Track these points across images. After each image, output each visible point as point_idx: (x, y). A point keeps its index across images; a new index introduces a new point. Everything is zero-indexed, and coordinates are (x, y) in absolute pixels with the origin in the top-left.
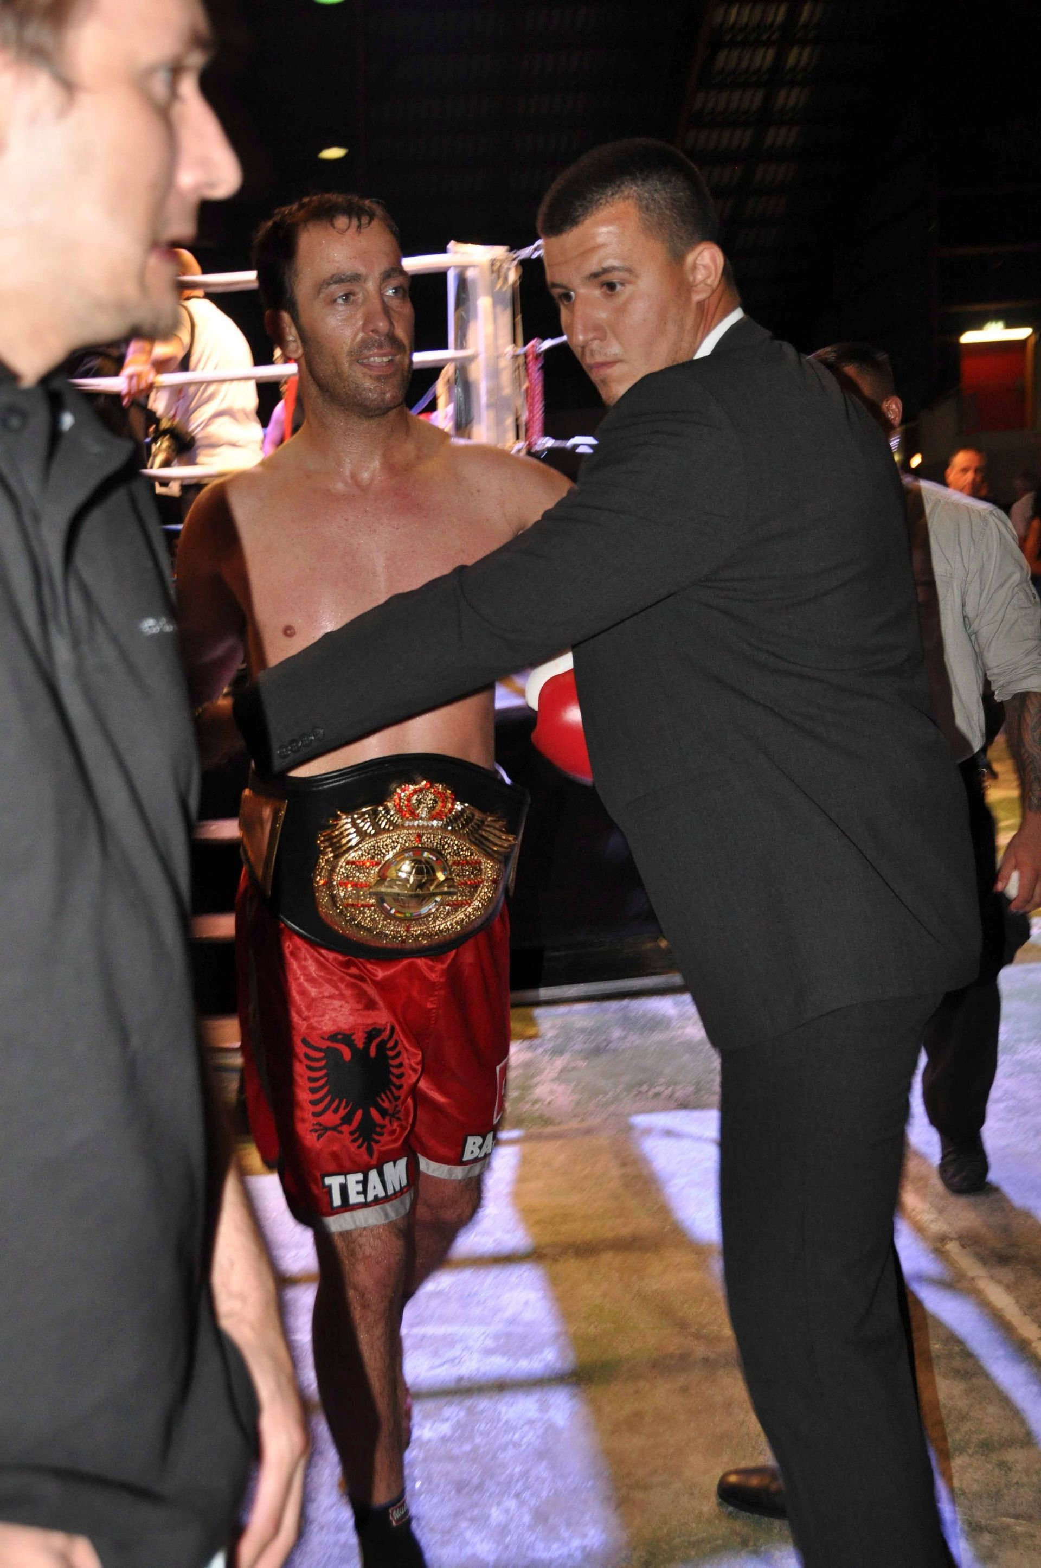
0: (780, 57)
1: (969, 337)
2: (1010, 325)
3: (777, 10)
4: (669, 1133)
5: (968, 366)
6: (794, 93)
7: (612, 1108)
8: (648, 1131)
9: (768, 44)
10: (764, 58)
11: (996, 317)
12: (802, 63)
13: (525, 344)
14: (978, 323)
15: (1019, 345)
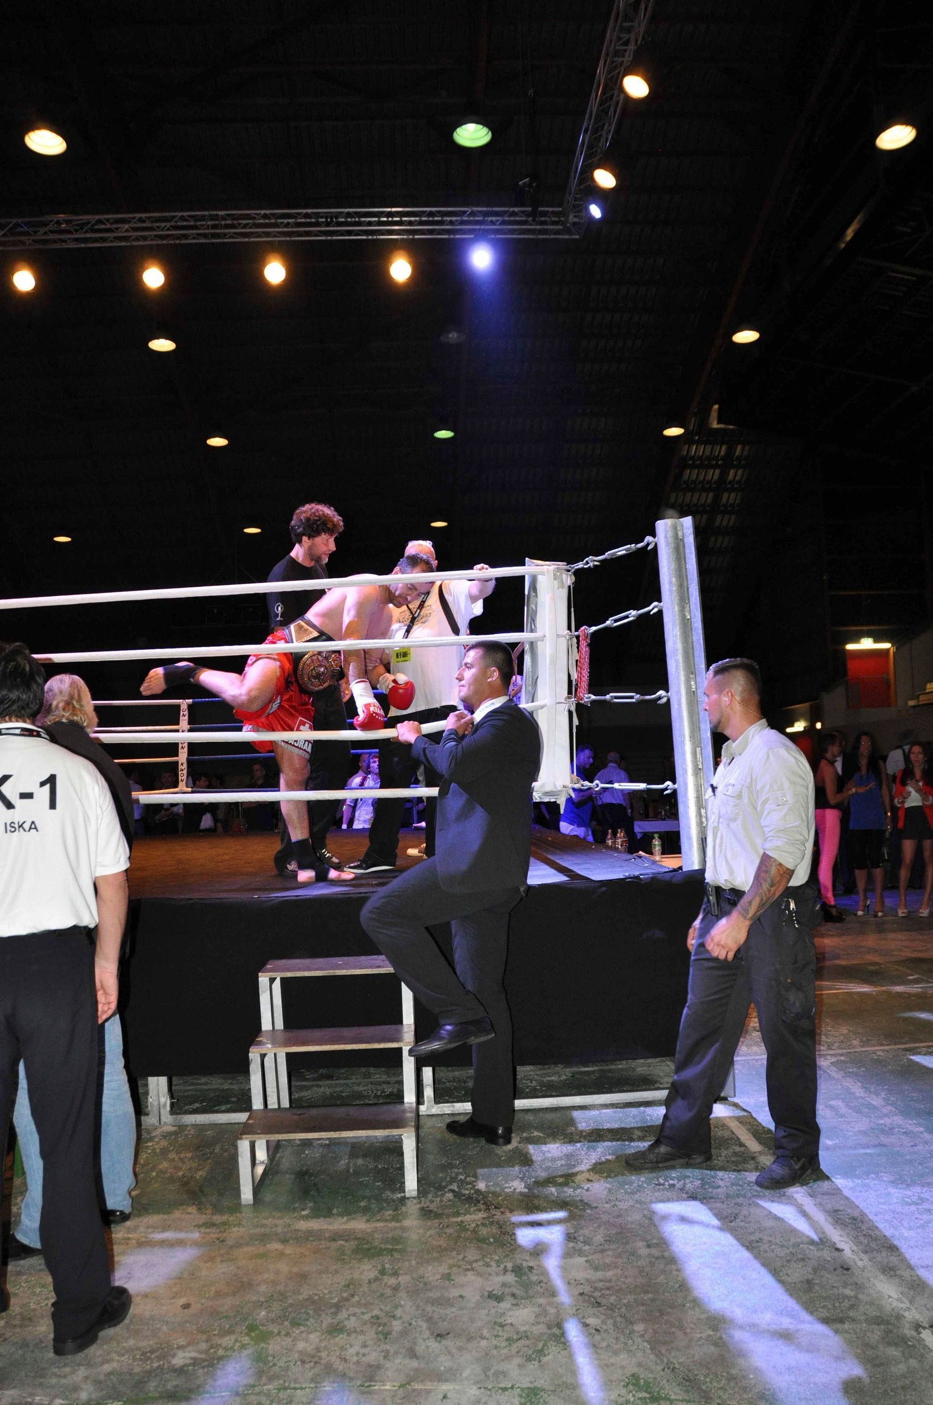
0: (723, 475)
1: (850, 647)
2: (876, 641)
3: (721, 448)
4: (683, 1219)
5: (851, 666)
6: (733, 495)
7: (637, 1197)
8: (665, 1218)
9: (714, 467)
10: (714, 475)
11: (869, 635)
12: (738, 478)
13: (576, 630)
14: (856, 639)
15: (885, 653)
